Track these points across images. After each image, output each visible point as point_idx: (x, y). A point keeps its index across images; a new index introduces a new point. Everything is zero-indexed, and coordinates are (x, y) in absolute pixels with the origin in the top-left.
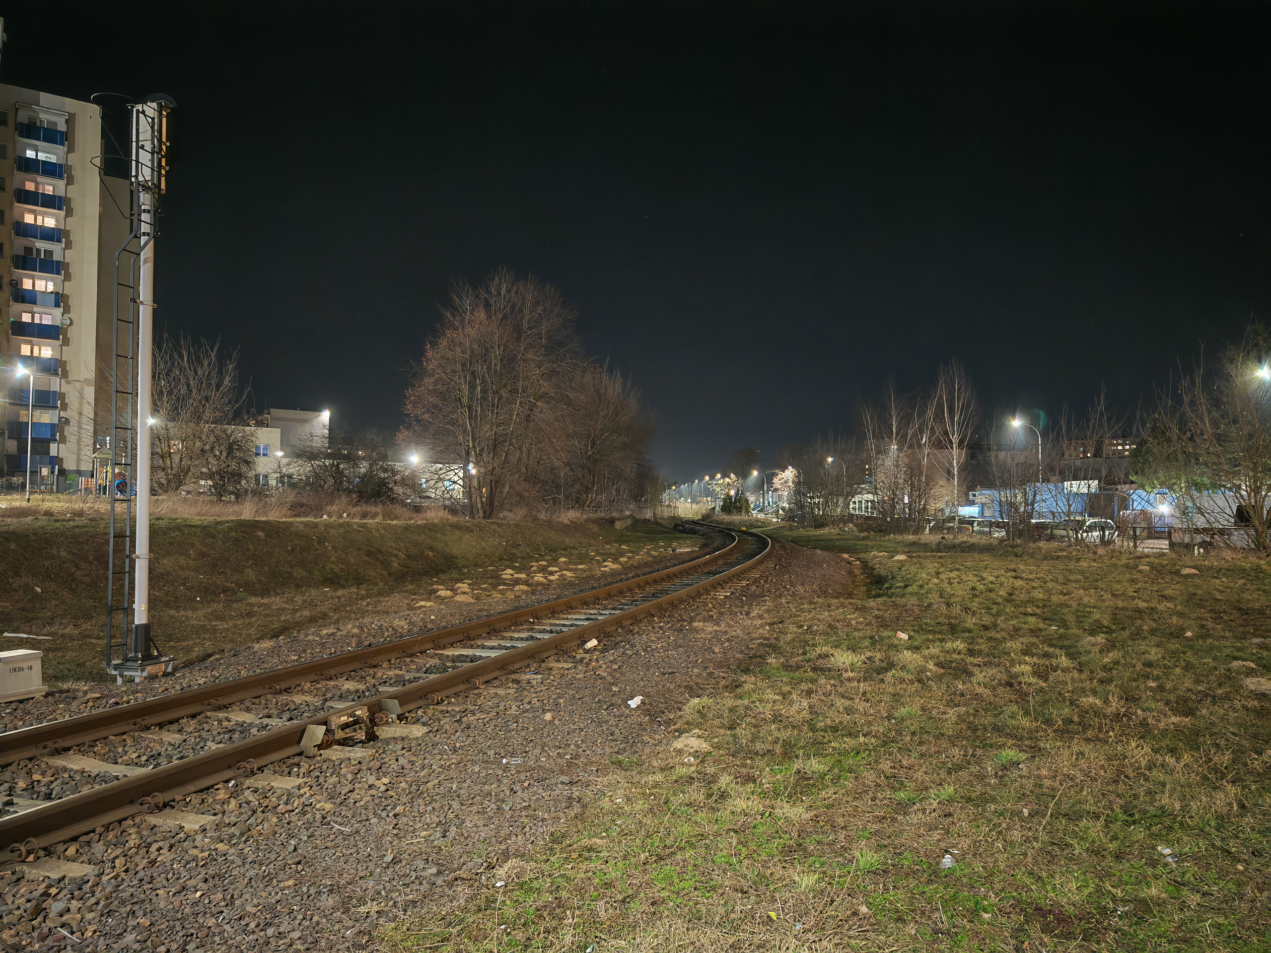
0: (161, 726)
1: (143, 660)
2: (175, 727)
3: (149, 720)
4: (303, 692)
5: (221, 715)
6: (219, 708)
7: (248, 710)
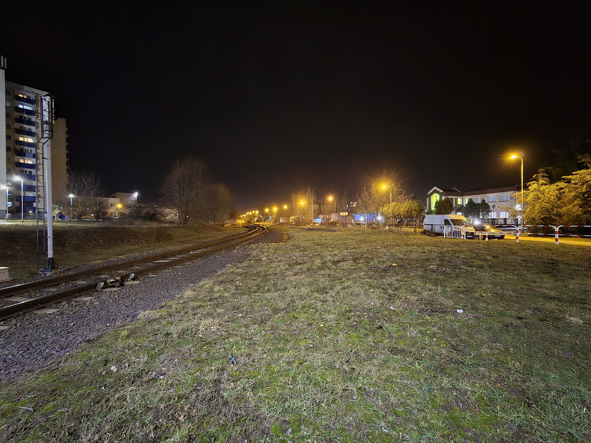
0: (50, 287)
1: (51, 268)
2: (56, 287)
3: (46, 285)
4: (105, 274)
5: (74, 282)
6: (74, 280)
7: (84, 280)
